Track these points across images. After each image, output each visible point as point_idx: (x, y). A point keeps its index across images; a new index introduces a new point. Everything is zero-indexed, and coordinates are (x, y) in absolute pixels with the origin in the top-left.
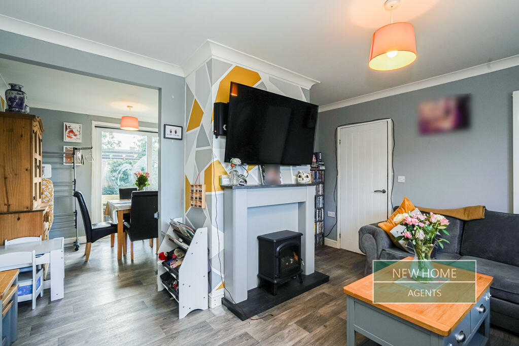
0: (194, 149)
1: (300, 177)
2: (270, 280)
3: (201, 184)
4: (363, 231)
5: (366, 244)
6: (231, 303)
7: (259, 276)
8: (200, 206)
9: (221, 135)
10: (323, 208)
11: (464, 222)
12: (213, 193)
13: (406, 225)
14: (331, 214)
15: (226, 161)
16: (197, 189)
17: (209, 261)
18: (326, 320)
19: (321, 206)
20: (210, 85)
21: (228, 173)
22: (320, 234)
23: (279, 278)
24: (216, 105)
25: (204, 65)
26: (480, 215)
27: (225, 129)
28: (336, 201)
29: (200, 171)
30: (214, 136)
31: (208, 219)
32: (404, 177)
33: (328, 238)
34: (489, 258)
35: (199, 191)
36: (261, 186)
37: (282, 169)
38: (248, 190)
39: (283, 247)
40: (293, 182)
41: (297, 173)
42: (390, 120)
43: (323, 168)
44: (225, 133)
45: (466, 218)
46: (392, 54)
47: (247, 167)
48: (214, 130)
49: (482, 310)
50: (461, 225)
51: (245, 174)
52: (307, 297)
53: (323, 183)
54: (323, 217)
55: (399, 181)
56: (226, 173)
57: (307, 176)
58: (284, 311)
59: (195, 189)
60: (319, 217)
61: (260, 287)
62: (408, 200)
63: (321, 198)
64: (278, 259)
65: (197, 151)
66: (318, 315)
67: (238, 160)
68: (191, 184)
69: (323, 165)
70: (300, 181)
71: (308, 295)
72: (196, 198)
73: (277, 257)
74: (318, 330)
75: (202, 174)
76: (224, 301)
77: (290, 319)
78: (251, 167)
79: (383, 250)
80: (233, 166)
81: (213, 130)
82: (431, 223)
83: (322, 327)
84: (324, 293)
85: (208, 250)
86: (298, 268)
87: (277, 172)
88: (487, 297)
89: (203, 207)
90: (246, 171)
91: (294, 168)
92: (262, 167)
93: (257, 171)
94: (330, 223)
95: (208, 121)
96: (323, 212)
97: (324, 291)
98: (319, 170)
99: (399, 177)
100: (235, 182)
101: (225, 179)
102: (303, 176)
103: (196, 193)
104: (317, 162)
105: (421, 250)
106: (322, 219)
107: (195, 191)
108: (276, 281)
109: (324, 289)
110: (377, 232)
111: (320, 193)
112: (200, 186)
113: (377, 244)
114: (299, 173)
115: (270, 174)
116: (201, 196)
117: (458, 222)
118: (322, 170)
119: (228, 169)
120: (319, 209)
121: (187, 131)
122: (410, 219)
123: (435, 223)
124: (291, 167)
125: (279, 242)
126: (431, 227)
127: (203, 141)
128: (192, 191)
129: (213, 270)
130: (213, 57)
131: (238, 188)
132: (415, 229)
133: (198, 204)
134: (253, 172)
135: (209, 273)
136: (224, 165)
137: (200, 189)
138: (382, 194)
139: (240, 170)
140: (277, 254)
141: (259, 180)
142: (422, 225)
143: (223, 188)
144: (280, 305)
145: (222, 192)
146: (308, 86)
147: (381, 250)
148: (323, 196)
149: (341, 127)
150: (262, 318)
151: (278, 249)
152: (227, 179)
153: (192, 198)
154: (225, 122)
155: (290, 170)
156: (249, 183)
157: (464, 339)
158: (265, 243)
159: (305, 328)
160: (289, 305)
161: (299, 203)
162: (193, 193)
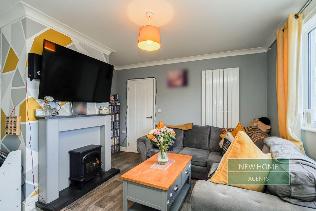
0: (10, 88)
1: (101, 110)
2: (78, 180)
3: (16, 116)
4: (139, 140)
5: (141, 148)
6: (44, 204)
7: (70, 179)
8: (15, 134)
9: (35, 78)
10: (119, 128)
11: (185, 131)
12: (27, 123)
13: (155, 135)
14: (124, 132)
15: (39, 98)
16: (12, 120)
17: (23, 176)
18: (115, 197)
19: (117, 127)
20: (25, 39)
21: (43, 107)
22: (117, 144)
23: (85, 177)
24: (30, 55)
25: (20, 21)
26: (190, 127)
27: (39, 74)
28: (126, 124)
29: (15, 106)
30: (29, 79)
31: (22, 143)
32: (161, 110)
33: (122, 146)
34: (193, 147)
35: (14, 121)
36: (71, 116)
37: (89, 104)
38: (60, 119)
39: (87, 156)
40: (97, 113)
41: (99, 107)
42: (154, 78)
43: (119, 104)
44: (38, 78)
45: (185, 129)
46: (149, 42)
47: (60, 103)
48: (29, 74)
49: (187, 172)
50: (184, 133)
51: (58, 108)
52: (105, 185)
53: (119, 113)
54: (119, 134)
55: (159, 112)
56: (40, 107)
57: (106, 109)
58: (87, 199)
59: (10, 120)
60: (116, 134)
61: (71, 186)
62: (161, 122)
63: (118, 122)
64: (83, 165)
65: (12, 90)
66: (110, 195)
67: (52, 98)
68: (7, 116)
69: (119, 102)
70: (102, 112)
71: (105, 184)
72: (11, 127)
73: (83, 164)
74: (109, 205)
75: (18, 108)
76: (38, 205)
77: (90, 203)
78: (63, 103)
79: (149, 150)
80: (47, 102)
81: (27, 74)
82: (167, 133)
83: (112, 202)
84: (116, 181)
85: (22, 167)
86: (99, 168)
87: (85, 106)
88: (190, 166)
89: (17, 134)
90: (59, 106)
91: (98, 104)
92: (72, 103)
93: (69, 106)
94: (123, 137)
95: (23, 66)
96: (119, 131)
97: (116, 179)
98: (116, 106)
99: (159, 109)
100: (48, 114)
101: (39, 112)
102: (103, 109)
103: (11, 124)
104: (115, 100)
105: (162, 148)
106: (118, 135)
107: (10, 122)
108: (82, 180)
109: (116, 178)
110: (146, 141)
111: (117, 119)
112: (15, 117)
113: (146, 147)
114: (101, 107)
115: (79, 108)
116: (16, 125)
117: (183, 131)
118: (118, 106)
119: (43, 104)
120: (117, 129)
121: (3, 73)
122: (157, 132)
123: (169, 133)
124: (95, 104)
125: (84, 153)
126: (167, 135)
127: (17, 81)
128: (8, 121)
129: (27, 182)
130: (27, 17)
131: (51, 118)
132: (159, 137)
133: (13, 132)
134: (65, 107)
135: (23, 186)
136: (38, 101)
137: (15, 120)
138: (150, 119)
139: (53, 105)
140: (83, 161)
141: (70, 112)
142: (163, 135)
143: (37, 118)
144: (85, 195)
145: (37, 121)
146: (108, 53)
147: (148, 150)
148: (119, 121)
149: (130, 80)
150: (69, 208)
151: (84, 158)
152: (41, 112)
153: (7, 127)
154: (39, 68)
155: (95, 105)
156: (60, 115)
157: (177, 189)
158: (74, 155)
159: (100, 206)
160: (91, 194)
161: (100, 126)
162: (8, 123)
